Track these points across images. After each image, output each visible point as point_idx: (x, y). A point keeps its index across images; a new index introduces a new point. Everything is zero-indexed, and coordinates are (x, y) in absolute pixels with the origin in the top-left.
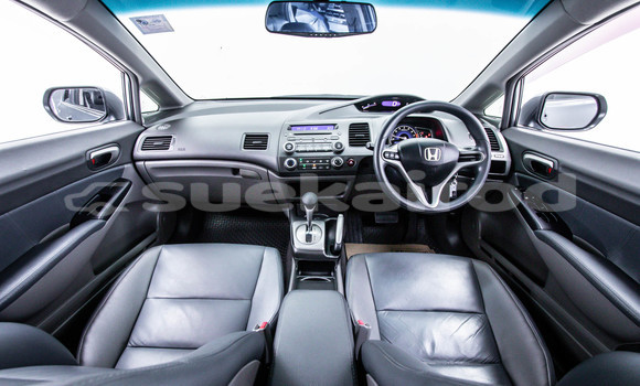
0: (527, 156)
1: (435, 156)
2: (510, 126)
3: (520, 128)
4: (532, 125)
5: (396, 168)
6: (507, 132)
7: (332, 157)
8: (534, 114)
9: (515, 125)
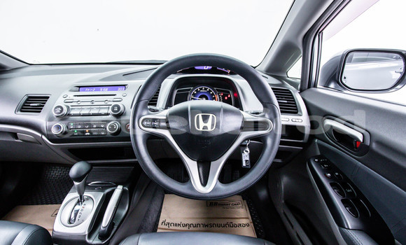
0: (328, 122)
1: (209, 124)
2: (309, 87)
3: (320, 89)
4: (332, 85)
5: (163, 138)
6: (306, 93)
7: (108, 121)
8: (335, 75)
9: (315, 86)
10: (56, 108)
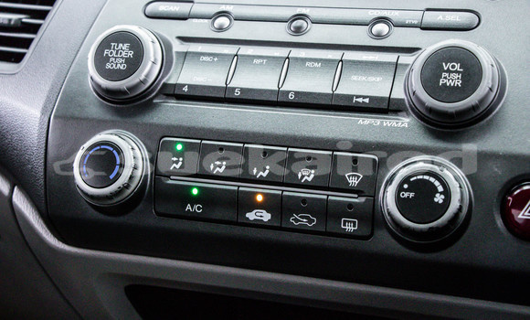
10: (106, 43)
